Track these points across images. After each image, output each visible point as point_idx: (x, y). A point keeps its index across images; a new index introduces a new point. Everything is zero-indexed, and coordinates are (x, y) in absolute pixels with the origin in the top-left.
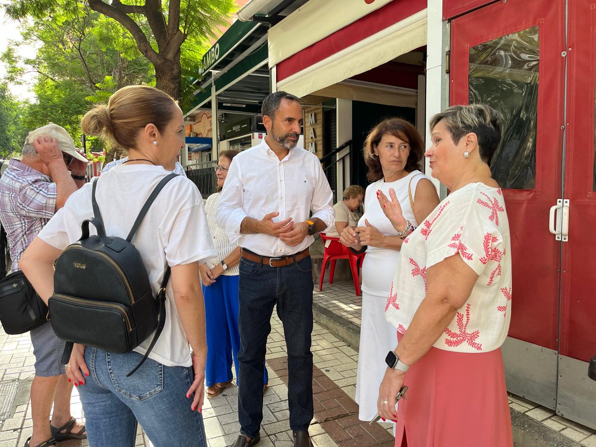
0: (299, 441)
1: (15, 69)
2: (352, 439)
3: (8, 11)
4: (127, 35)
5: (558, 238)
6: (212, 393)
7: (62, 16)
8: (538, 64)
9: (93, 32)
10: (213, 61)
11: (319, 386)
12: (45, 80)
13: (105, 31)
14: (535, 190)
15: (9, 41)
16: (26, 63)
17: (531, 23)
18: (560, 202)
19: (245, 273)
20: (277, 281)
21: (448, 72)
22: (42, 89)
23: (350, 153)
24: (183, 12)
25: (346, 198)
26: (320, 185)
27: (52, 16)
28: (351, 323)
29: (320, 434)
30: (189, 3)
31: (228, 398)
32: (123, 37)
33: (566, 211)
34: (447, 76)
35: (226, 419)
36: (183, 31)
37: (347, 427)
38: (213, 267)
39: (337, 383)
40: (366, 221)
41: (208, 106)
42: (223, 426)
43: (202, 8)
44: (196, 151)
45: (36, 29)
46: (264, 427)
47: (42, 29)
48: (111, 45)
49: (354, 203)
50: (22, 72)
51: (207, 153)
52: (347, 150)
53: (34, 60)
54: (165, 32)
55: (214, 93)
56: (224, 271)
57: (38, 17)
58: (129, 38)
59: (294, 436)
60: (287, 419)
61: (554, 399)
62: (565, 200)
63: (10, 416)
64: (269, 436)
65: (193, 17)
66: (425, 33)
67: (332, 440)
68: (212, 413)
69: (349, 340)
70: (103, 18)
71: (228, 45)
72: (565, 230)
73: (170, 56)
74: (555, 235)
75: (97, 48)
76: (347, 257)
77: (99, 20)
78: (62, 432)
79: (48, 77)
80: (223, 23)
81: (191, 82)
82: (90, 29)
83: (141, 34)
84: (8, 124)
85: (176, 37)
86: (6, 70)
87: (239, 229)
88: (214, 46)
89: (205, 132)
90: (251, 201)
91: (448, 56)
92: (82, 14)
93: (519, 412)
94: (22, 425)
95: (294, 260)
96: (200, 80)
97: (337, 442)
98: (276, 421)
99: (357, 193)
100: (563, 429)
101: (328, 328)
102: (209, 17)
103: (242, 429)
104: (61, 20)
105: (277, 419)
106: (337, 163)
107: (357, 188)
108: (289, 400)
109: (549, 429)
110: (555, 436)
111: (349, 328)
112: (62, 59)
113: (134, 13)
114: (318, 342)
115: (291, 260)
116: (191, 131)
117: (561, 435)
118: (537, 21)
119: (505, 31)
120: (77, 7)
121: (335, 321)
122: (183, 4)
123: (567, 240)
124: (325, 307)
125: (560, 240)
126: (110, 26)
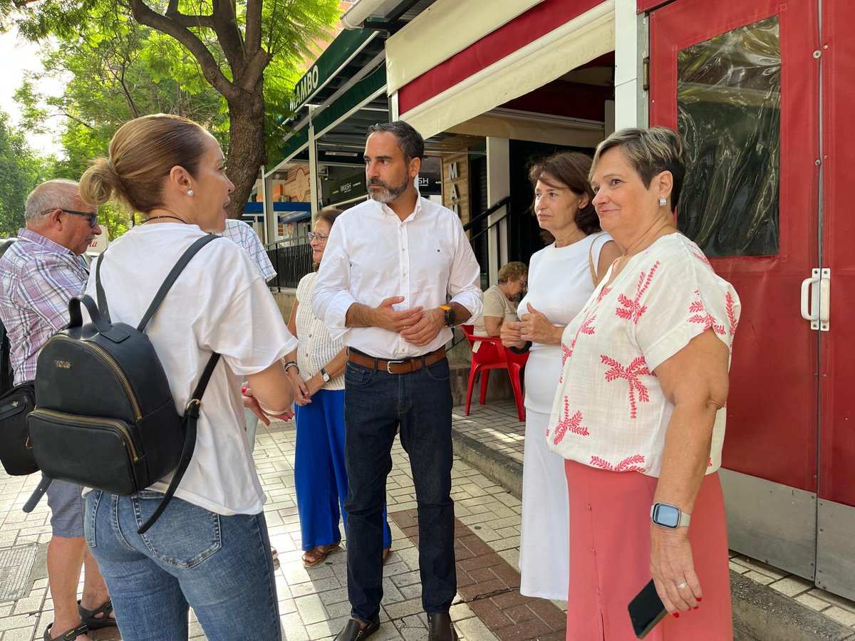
0: (437, 629)
1: (35, 112)
2: (513, 625)
3: (22, 28)
4: (189, 58)
5: (815, 326)
6: (311, 559)
7: (97, 34)
8: (780, 70)
9: (141, 56)
10: (309, 91)
11: (466, 550)
12: (77, 126)
13: (157, 54)
14: (778, 257)
15: (25, 72)
16: (49, 103)
17: (768, 12)
18: (816, 272)
19: (353, 383)
20: (399, 395)
21: (647, 88)
22: (72, 139)
23: (507, 216)
24: (267, 22)
25: (502, 281)
26: (461, 256)
27: (83, 34)
28: (512, 459)
29: (466, 618)
30: (275, 9)
31: (334, 567)
32: (185, 61)
33: (825, 285)
34: (645, 95)
35: (330, 598)
36: (266, 50)
37: (506, 608)
38: (309, 377)
39: (491, 546)
40: (529, 306)
41: (304, 156)
42: (327, 608)
43: (293, 17)
44: (289, 223)
45: (63, 55)
46: (386, 608)
47: (71, 55)
48: (167, 73)
49: (513, 287)
50: (43, 115)
51: (304, 225)
52: (502, 212)
53: (60, 99)
54: (242, 52)
55: (312, 137)
56: (325, 384)
57: (64, 36)
58: (191, 63)
59: (429, 621)
60: (419, 597)
61: (812, 565)
62: (824, 270)
63: (25, 595)
64: (392, 620)
65: (281, 30)
66: (612, 33)
67: (484, 626)
68: (311, 589)
69: (509, 484)
70: (155, 36)
71: (330, 67)
72: (825, 314)
73: (249, 85)
74: (809, 322)
75: (147, 80)
76: (505, 365)
77: (149, 38)
78: (97, 616)
79: (80, 123)
80: (323, 36)
81: (280, 123)
82: (138, 52)
83: (208, 55)
84: (26, 190)
85: (257, 58)
86: (21, 113)
87: (344, 319)
88: (311, 70)
89: (301, 195)
90: (360, 280)
91: (646, 65)
92: (126, 30)
93: (760, 585)
94: (42, 607)
95: (424, 363)
96: (292, 119)
97: (492, 630)
98: (404, 599)
99: (518, 274)
100: (826, 608)
101: (478, 468)
102: (303, 29)
103: (354, 610)
104: (95, 40)
105: (405, 597)
106: (489, 230)
107: (518, 267)
108: (421, 569)
109: (806, 609)
110: (813, 618)
111: (508, 466)
112: (100, 95)
113: (199, 26)
114: (464, 487)
115: (419, 364)
116: (282, 193)
117: (824, 616)
118: (777, 8)
119: (729, 25)
120: (117, 20)
121: (488, 457)
122: (266, 12)
123: (827, 329)
124: (474, 437)
125: (818, 329)
126: (165, 47)
